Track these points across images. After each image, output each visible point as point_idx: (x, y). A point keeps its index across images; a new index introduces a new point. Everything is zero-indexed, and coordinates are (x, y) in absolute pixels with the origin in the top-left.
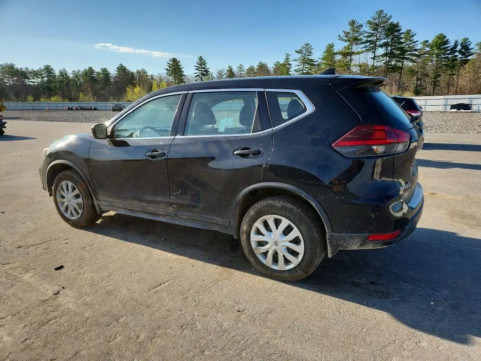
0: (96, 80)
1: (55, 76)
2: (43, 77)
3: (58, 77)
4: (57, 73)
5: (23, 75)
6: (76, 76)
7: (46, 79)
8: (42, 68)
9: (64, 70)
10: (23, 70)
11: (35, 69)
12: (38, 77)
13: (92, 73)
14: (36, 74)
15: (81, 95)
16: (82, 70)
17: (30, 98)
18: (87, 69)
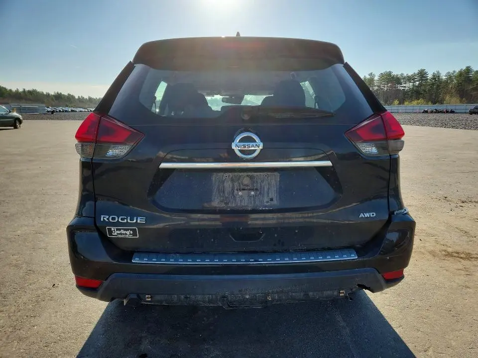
0: (471, 80)
1: (427, 79)
2: (415, 82)
3: (430, 80)
4: (430, 76)
5: (397, 80)
6: (450, 77)
7: (417, 83)
8: (416, 72)
9: (438, 72)
10: (398, 76)
11: (410, 74)
12: (410, 82)
13: (469, 72)
14: (410, 79)
15: (447, 98)
16: (457, 70)
17: (396, 102)
18: (464, 68)
